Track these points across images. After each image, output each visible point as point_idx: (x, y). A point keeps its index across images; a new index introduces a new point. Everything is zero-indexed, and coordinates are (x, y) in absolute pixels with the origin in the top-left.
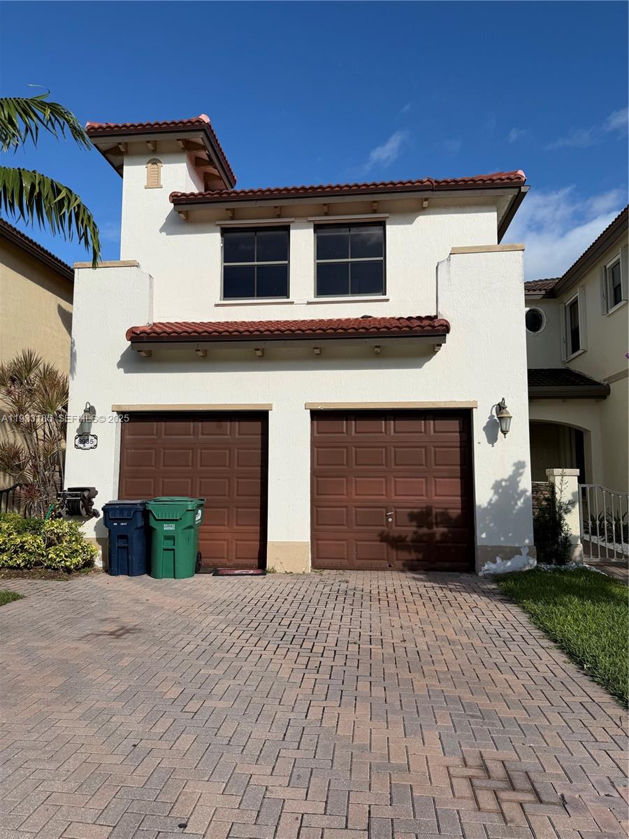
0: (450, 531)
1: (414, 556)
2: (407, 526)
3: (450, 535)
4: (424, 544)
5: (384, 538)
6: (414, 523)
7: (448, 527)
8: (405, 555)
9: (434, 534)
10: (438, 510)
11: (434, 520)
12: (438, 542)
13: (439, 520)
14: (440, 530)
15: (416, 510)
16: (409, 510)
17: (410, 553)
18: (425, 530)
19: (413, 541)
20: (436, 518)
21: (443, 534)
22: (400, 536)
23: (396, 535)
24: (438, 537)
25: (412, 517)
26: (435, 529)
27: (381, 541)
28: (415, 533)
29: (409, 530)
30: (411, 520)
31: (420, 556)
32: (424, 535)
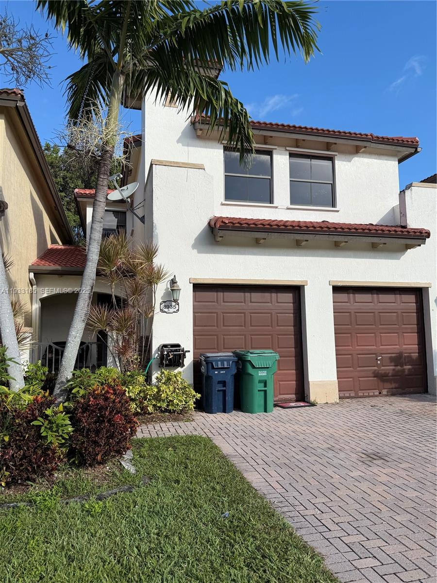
0: (412, 368)
1: (393, 385)
2: (389, 366)
3: (413, 370)
4: (398, 377)
5: (376, 375)
6: (393, 364)
7: (411, 365)
8: (389, 385)
9: (404, 369)
10: (405, 355)
11: (404, 361)
12: (406, 375)
13: (406, 361)
14: (407, 367)
15: (393, 355)
16: (390, 355)
17: (391, 383)
18: (399, 367)
19: (392, 376)
20: (405, 360)
21: (409, 369)
22: (385, 373)
23: (383, 372)
24: (407, 372)
25: (392, 359)
26: (405, 367)
27: (374, 377)
28: (394, 370)
29: (389, 368)
30: (391, 362)
31: (397, 385)
32: (398, 371)
